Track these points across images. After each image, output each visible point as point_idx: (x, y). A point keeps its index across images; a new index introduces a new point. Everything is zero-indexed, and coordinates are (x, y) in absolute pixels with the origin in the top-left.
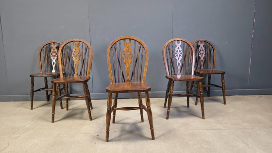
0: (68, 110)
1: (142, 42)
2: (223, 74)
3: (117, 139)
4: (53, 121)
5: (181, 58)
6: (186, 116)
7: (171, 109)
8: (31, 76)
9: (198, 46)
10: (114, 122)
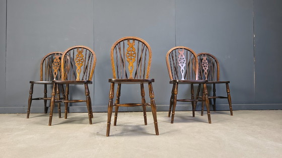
0: (66, 118)
1: (146, 43)
2: (227, 83)
4: (50, 125)
5: (184, 65)
7: (175, 118)
8: (31, 82)
9: (201, 60)
10: (115, 124)
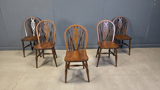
0: (44, 58)
1: (84, 29)
2: (130, 40)
3: (71, 81)
4: (37, 67)
5: (107, 32)
6: (108, 65)
8: (22, 40)
9: (118, 21)
